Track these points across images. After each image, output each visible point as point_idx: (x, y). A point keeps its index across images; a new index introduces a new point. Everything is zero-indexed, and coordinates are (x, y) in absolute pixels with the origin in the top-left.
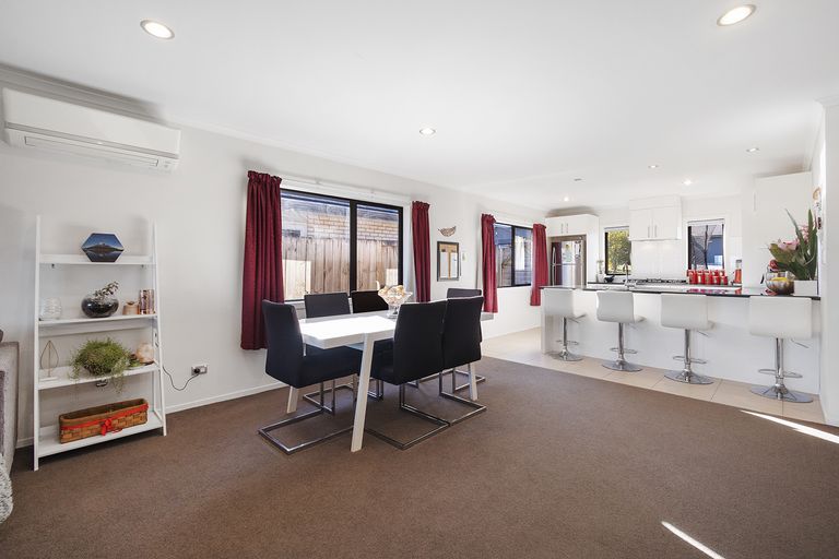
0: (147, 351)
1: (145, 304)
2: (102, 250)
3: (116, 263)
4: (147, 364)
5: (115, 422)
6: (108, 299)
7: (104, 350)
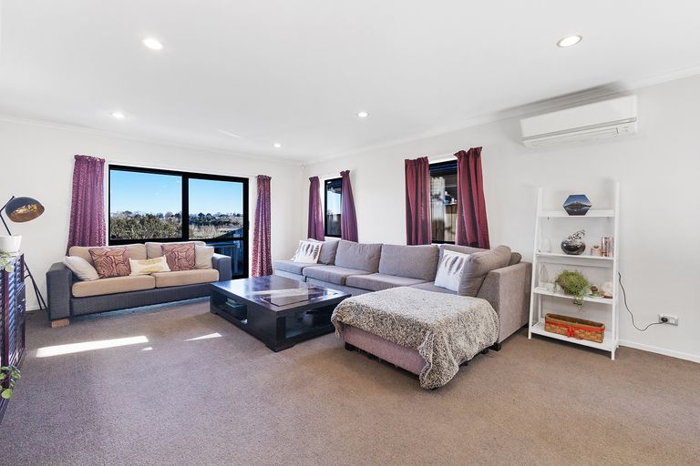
0: (608, 287)
1: (606, 249)
2: (576, 207)
3: (587, 215)
4: (605, 297)
5: (577, 332)
6: (578, 243)
7: (572, 278)
